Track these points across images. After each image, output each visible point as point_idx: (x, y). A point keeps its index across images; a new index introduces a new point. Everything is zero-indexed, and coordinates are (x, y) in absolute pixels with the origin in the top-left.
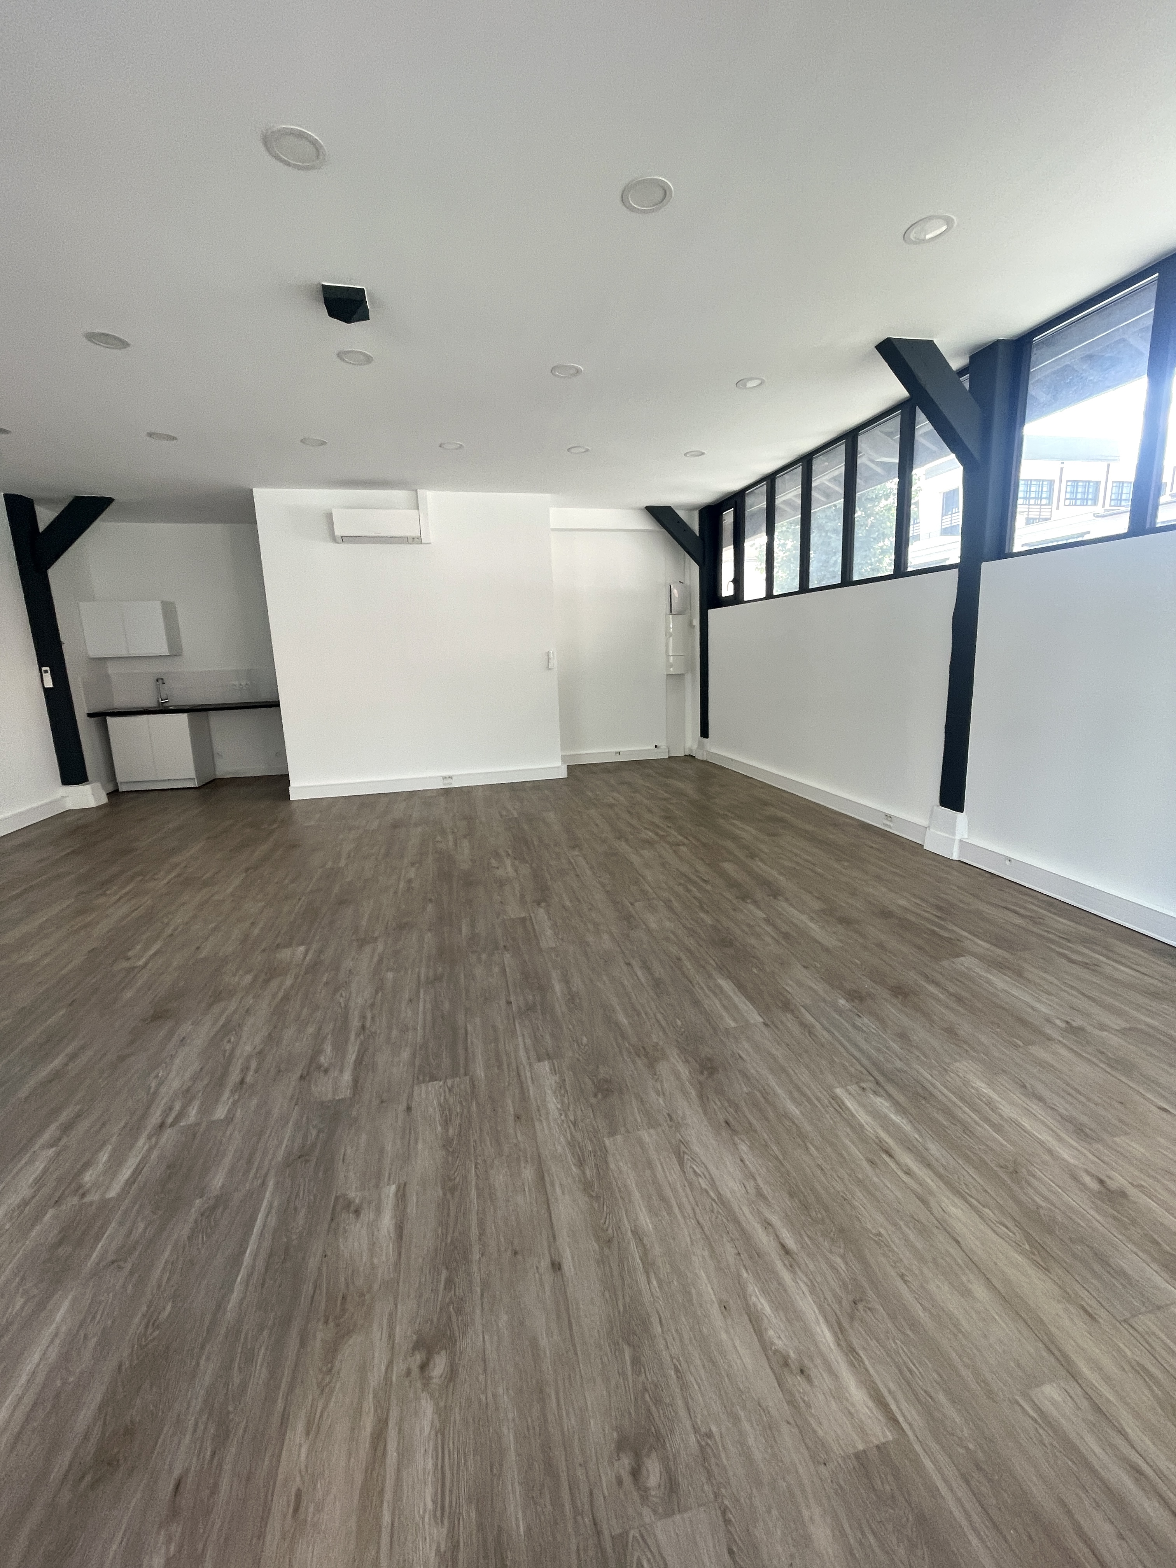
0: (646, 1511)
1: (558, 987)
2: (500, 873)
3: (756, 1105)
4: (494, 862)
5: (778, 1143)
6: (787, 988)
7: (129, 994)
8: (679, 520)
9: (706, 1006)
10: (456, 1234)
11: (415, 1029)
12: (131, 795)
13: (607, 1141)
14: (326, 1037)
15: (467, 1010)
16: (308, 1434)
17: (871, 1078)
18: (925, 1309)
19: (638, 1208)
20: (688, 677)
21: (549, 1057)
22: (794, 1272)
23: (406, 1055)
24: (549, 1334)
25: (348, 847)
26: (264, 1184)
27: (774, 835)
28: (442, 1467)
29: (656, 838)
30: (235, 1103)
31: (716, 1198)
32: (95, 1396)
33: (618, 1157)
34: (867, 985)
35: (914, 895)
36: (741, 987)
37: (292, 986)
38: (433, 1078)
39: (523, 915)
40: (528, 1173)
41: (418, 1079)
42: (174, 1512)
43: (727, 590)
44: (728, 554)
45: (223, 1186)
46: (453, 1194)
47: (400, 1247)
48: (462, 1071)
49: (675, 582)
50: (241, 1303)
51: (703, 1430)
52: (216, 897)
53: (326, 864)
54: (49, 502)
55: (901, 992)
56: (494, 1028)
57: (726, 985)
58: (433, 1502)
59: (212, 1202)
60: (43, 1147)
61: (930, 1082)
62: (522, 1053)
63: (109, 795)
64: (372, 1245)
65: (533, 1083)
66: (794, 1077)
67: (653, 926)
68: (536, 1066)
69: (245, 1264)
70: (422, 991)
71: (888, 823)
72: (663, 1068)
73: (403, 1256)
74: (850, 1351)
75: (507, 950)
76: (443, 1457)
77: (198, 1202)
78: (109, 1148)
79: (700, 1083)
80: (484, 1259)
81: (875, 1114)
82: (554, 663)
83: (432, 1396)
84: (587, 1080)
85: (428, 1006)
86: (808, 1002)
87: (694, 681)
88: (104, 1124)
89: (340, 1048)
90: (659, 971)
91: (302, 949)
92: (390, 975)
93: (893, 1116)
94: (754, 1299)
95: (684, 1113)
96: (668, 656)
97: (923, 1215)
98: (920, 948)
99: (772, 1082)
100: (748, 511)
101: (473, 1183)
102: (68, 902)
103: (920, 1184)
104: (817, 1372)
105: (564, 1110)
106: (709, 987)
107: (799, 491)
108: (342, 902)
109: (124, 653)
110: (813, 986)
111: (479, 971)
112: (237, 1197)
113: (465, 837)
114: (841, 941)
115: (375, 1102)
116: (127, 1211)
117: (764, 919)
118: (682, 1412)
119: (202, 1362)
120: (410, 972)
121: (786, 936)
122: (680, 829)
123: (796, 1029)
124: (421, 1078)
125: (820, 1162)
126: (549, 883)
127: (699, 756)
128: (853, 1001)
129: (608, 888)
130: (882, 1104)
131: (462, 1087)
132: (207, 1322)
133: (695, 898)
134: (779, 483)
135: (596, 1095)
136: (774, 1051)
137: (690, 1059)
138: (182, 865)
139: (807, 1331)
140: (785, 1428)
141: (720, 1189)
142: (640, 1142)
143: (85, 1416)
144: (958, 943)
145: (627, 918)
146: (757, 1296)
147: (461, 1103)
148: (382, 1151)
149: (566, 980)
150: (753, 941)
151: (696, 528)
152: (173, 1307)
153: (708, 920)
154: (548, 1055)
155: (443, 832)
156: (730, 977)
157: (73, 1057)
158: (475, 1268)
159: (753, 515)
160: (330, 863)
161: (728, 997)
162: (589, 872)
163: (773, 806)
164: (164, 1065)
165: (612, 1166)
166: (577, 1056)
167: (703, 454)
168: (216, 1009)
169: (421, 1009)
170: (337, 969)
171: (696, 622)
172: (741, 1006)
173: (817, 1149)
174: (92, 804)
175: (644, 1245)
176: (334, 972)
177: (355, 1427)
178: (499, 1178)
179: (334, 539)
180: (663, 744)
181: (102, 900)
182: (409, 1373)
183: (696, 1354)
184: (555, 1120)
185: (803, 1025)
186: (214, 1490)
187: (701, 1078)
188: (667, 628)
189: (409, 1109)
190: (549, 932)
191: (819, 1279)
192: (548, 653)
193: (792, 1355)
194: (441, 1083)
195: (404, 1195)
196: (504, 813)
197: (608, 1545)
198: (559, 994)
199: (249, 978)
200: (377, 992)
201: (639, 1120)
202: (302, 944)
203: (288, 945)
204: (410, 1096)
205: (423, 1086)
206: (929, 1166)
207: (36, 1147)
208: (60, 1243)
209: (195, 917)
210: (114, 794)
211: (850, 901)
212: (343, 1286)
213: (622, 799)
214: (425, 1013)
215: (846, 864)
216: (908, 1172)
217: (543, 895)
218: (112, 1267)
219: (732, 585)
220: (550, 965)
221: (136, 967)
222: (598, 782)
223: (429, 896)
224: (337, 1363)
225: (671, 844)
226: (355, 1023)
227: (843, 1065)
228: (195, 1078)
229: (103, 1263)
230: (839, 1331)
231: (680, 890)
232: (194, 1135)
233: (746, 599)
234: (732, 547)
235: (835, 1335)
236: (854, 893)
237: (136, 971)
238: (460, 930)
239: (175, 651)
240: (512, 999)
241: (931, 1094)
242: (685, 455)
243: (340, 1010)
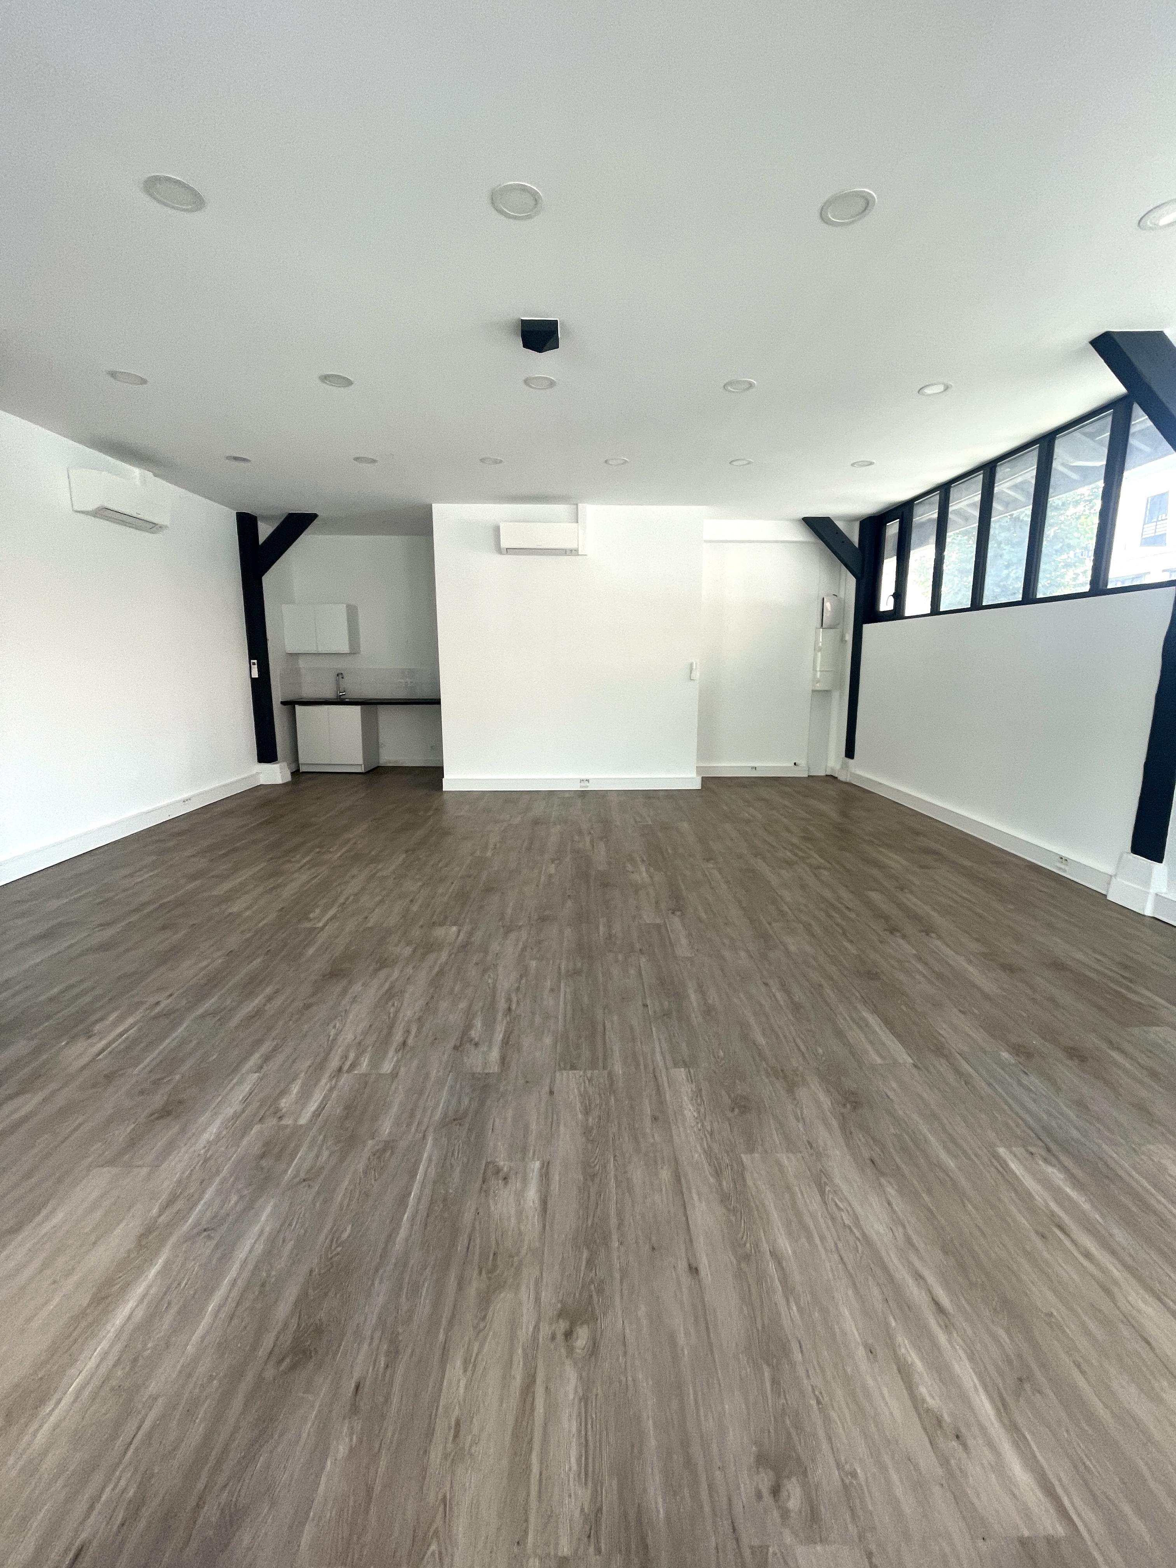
0: (787, 1533)
1: (693, 997)
2: (635, 877)
3: (904, 1149)
4: (629, 867)
5: (929, 1191)
6: (941, 1032)
7: (311, 951)
8: (838, 531)
9: (849, 1038)
10: (596, 1220)
11: (557, 1018)
12: (310, 776)
13: (745, 1158)
14: (476, 1013)
15: (606, 1007)
16: (465, 1371)
17: (1041, 1144)
18: (1106, 1406)
19: (776, 1230)
20: (836, 694)
21: (685, 1065)
22: (950, 1334)
23: (548, 1040)
24: (687, 1334)
25: (494, 839)
26: (424, 1137)
27: (927, 868)
28: (586, 1434)
29: (794, 858)
30: (398, 1061)
31: (860, 1238)
32: (291, 1292)
33: (756, 1175)
34: (1036, 1041)
35: (1094, 951)
36: (888, 1023)
37: (446, 963)
38: (573, 1067)
39: (658, 921)
40: (665, 1174)
41: (559, 1065)
42: (354, 1409)
43: (886, 603)
44: (889, 566)
45: (390, 1133)
46: (593, 1180)
47: (544, 1220)
48: (601, 1064)
49: (827, 596)
50: (407, 1240)
51: (847, 1467)
52: (380, 874)
53: (474, 853)
54: (267, 519)
55: (1076, 1054)
56: (631, 1028)
57: (873, 1020)
58: (578, 1464)
59: (381, 1146)
60: (248, 1073)
61: (1116, 1161)
62: (659, 1057)
63: (293, 774)
64: (520, 1213)
65: (670, 1087)
66: (948, 1126)
67: (793, 948)
68: (674, 1071)
69: (410, 1206)
70: (562, 985)
71: (1062, 866)
72: (802, 1093)
73: (547, 1227)
74: (1013, 1428)
75: (643, 954)
76: (586, 1424)
77: (370, 1143)
78: (299, 1082)
79: (842, 1114)
80: (622, 1249)
81: (1046, 1182)
82: (696, 675)
83: (575, 1364)
84: (724, 1093)
85: (569, 997)
86: (966, 1049)
87: (841, 697)
88: (294, 1062)
89: (489, 1025)
90: (799, 995)
91: (454, 929)
92: (533, 964)
93: (1068, 1190)
94: (903, 1350)
95: (825, 1144)
96: (815, 670)
97: (1105, 1305)
98: (1101, 1009)
99: (924, 1129)
100: (916, 520)
101: (612, 1173)
102: (263, 865)
103: (1103, 1272)
104: (976, 1442)
105: (700, 1119)
106: (853, 1020)
107: (978, 498)
108: (489, 890)
109: (313, 650)
110: (971, 1033)
111: (615, 971)
112: (403, 1144)
113: (601, 839)
114: (1003, 989)
115: (521, 1082)
116: (314, 1139)
117: (915, 955)
118: (825, 1446)
119: (377, 1282)
120: (551, 962)
121: (940, 976)
122: (821, 852)
123: (951, 1077)
124: (562, 1065)
125: (980, 1223)
126: (684, 893)
127: (842, 777)
128: (1017, 1055)
129: (744, 905)
130: (1056, 1175)
131: (601, 1080)
132: (379, 1251)
133: (838, 925)
134: (954, 493)
135: (733, 1110)
136: (925, 1095)
137: (832, 1090)
138: (352, 842)
139: (965, 1399)
140: (936, 1489)
141: (865, 1229)
142: (779, 1163)
143: (283, 1310)
144: (1153, 1010)
145: (764, 937)
146: (906, 1349)
147: (600, 1095)
148: (526, 1127)
149: (701, 991)
150: (902, 977)
151: (855, 539)
152: (352, 1231)
153: (853, 950)
154: (684, 1061)
155: (580, 833)
156: (875, 1011)
157: (270, 999)
158: (615, 1255)
159: (922, 525)
160: (478, 853)
161: (874, 1032)
162: (724, 887)
163: (925, 836)
164: (340, 1018)
165: (750, 1183)
166: (713, 1067)
167: (871, 463)
168: (382, 974)
169: (562, 999)
170: (486, 952)
171: (849, 637)
172: (888, 1043)
173: (976, 1209)
174: (279, 781)
175: (783, 1268)
176: (482, 954)
177: (506, 1377)
178: (637, 1174)
179: (499, 550)
180: (802, 762)
181: (288, 866)
182: (553, 1338)
183: (839, 1393)
184: (692, 1127)
185: (958, 1072)
186: (387, 1399)
187: (843, 1110)
188: (816, 642)
189: (551, 1092)
190: (684, 941)
191: (978, 1346)
192: (691, 665)
193: (946, 1417)
194: (581, 1073)
195: (547, 1174)
196: (639, 819)
197: (747, 1553)
198: (695, 1004)
199: (409, 950)
200: (521, 976)
201: (778, 1142)
202: (455, 925)
203: (442, 924)
204: (553, 1080)
205: (565, 1073)
206: (1113, 1253)
207: (244, 1071)
208: (263, 1156)
209: (363, 889)
210: (296, 773)
211: (1015, 947)
212: (494, 1243)
213: (759, 816)
214: (565, 1003)
215: (1011, 907)
216: (1088, 1255)
217: (678, 906)
218: (304, 1184)
219: (892, 600)
220: (685, 974)
221: (315, 928)
222: (733, 797)
223: (569, 893)
224: (490, 1313)
225: (810, 866)
226: (502, 1004)
227: (1007, 1126)
228: (365, 1033)
229: (297, 1179)
230: (1003, 1408)
231: (822, 916)
232: (366, 1083)
233: (907, 614)
234: (895, 558)
235: (998, 1411)
236: (1018, 938)
237: (316, 931)
238: (597, 928)
239: (354, 651)
240: (648, 1002)
241: (1117, 1175)
242: (853, 465)
243: (488, 990)
